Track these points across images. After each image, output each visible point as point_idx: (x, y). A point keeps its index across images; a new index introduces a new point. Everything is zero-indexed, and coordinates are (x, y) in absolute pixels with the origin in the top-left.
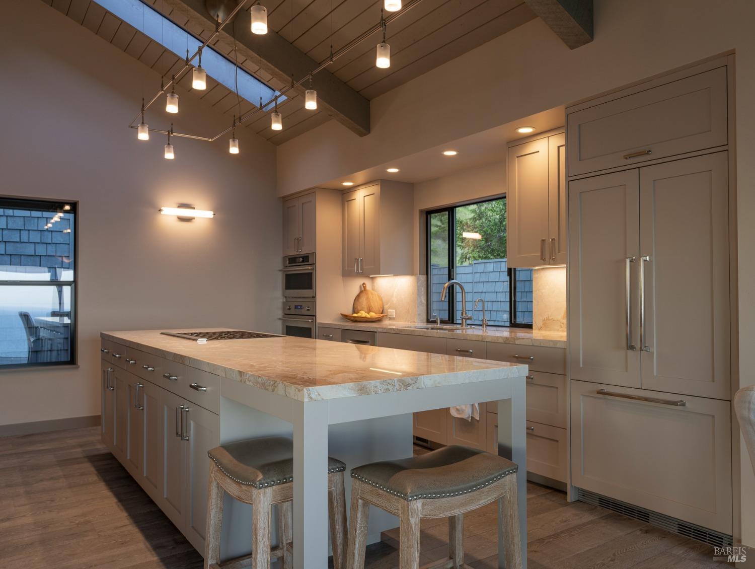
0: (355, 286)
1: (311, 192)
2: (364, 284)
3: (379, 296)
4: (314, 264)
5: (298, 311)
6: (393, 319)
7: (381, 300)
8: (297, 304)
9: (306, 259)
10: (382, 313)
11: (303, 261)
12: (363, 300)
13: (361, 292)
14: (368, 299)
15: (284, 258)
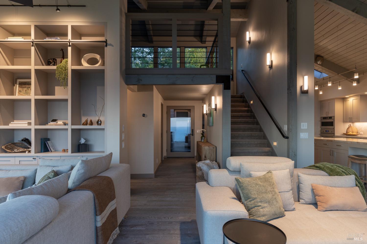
0: (347, 125)
1: (334, 99)
2: (350, 125)
3: (356, 128)
4: (334, 119)
5: (326, 132)
6: (362, 135)
7: (357, 129)
8: (326, 130)
9: (330, 118)
10: (357, 133)
11: (329, 118)
12: (350, 129)
13: (349, 127)
14: (352, 129)
15: (321, 117)
